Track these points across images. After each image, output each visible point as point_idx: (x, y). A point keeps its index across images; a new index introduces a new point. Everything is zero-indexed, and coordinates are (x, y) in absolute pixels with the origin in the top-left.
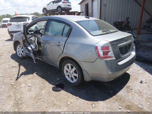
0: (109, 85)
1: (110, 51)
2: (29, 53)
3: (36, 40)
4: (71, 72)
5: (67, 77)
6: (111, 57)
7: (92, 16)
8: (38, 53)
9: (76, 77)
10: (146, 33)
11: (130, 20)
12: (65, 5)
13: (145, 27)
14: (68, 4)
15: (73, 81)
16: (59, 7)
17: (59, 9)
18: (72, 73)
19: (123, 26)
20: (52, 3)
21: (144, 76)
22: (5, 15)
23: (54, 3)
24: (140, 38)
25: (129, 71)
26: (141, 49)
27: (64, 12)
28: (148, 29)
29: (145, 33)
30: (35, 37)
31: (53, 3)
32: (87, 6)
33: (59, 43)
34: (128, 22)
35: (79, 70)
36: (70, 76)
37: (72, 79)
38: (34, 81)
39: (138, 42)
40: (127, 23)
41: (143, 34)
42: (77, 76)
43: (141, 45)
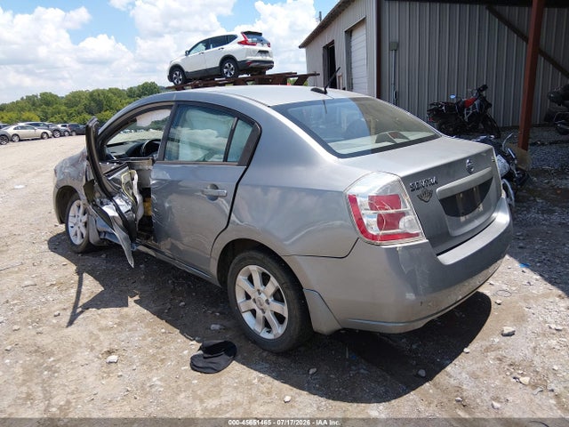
0: (414, 347)
1: (403, 214)
2: (110, 230)
3: (135, 182)
4: (263, 297)
5: (247, 317)
6: (409, 235)
7: (350, 87)
8: (144, 227)
9: (280, 318)
10: (555, 143)
11: (490, 95)
12: (249, 52)
13: (549, 120)
14: (259, 47)
15: (269, 332)
16: (228, 59)
17: (226, 68)
18: (267, 301)
19: (466, 117)
20: (202, 47)
21: (549, 307)
22: (36, 96)
23: (207, 48)
24: (533, 158)
25: (493, 287)
26: (535, 200)
27: (245, 76)
28: (562, 126)
29: (552, 140)
30: (130, 169)
31: (204, 48)
32: (330, 51)
33: (215, 187)
34: (485, 104)
35: (292, 288)
36: (259, 312)
37: (267, 325)
38: (123, 336)
39: (524, 175)
40: (480, 106)
41: (543, 144)
42: (286, 315)
43: (537, 187)
